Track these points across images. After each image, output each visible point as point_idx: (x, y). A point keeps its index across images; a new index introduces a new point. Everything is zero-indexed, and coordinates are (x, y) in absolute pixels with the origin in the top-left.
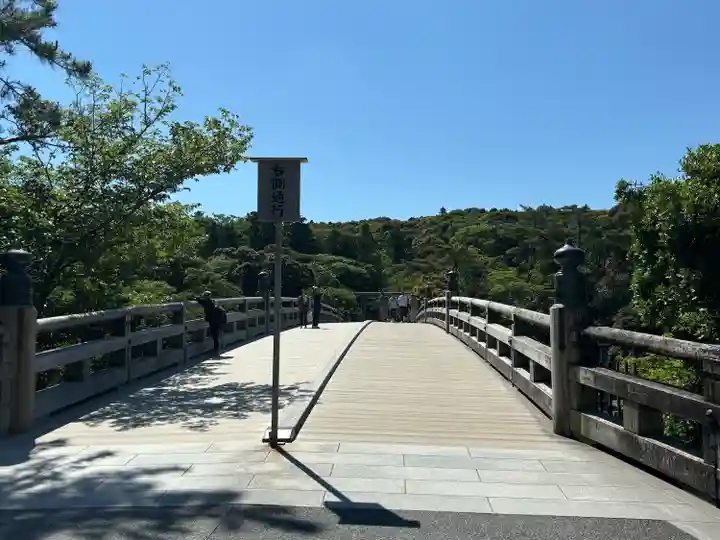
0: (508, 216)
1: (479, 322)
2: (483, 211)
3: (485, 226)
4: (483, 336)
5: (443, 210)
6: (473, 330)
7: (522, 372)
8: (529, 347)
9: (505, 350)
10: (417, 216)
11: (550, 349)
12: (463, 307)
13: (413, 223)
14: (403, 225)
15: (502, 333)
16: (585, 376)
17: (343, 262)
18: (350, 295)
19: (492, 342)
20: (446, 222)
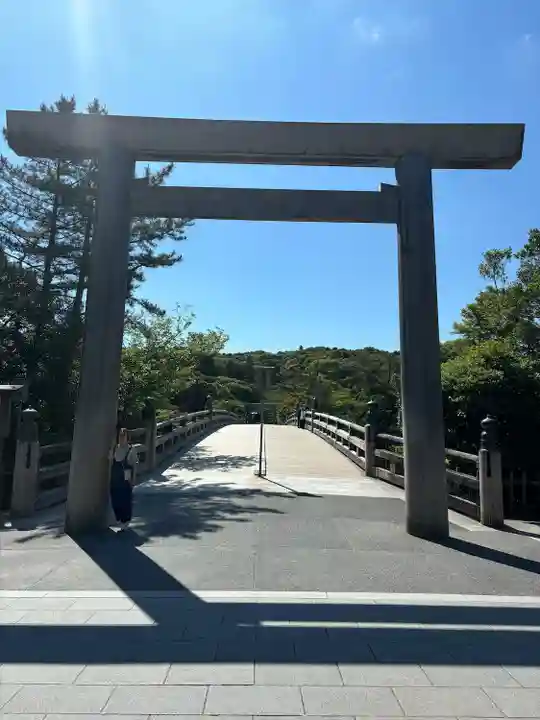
0: (345, 354)
1: (332, 428)
2: (328, 349)
3: (328, 360)
4: (334, 436)
5: (301, 347)
6: (329, 433)
7: (353, 452)
8: (356, 441)
9: (346, 442)
10: (283, 350)
11: (365, 441)
12: (323, 419)
13: (281, 356)
14: (274, 356)
15: (344, 434)
16: (378, 452)
17: (235, 382)
18: (241, 405)
19: (339, 439)
20: (303, 356)
